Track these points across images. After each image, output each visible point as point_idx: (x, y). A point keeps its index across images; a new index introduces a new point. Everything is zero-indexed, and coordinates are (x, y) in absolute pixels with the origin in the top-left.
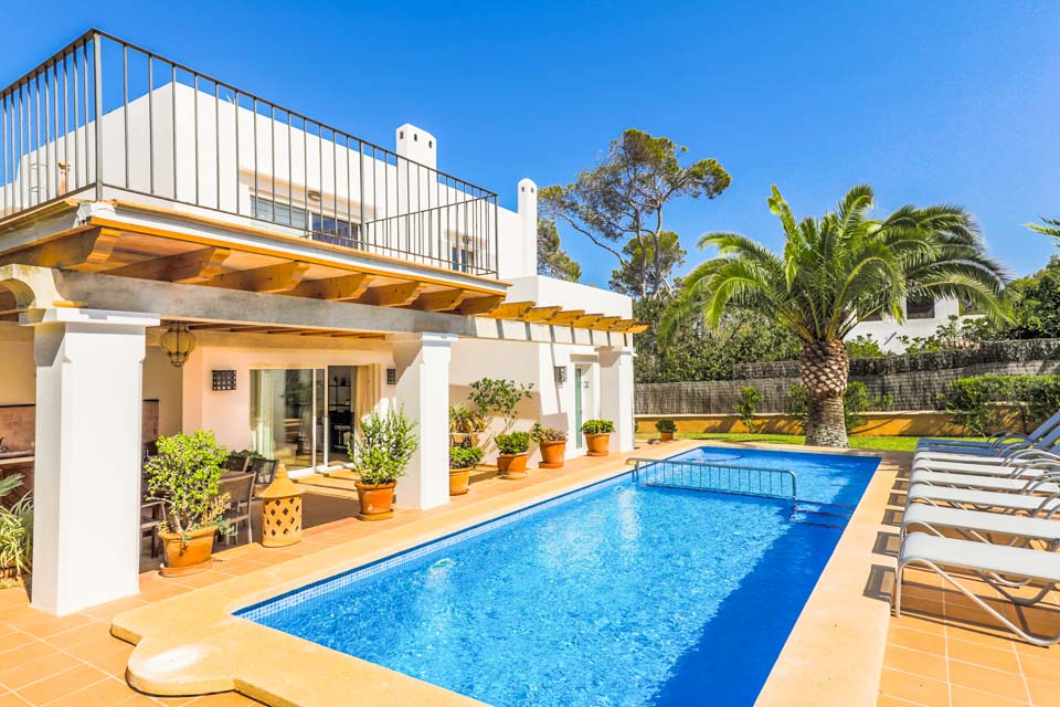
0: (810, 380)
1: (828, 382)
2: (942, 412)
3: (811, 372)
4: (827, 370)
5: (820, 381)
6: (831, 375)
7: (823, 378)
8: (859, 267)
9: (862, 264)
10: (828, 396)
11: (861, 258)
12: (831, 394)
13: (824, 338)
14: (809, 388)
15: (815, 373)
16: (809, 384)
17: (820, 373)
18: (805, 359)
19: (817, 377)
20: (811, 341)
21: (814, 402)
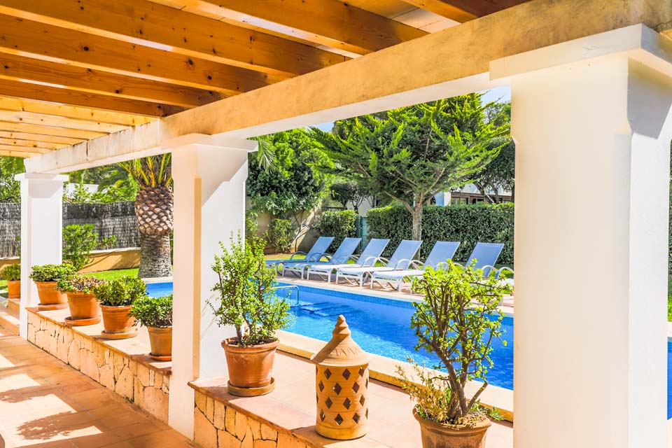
0: (152, 220)
5: (161, 221)
7: (164, 218)
14: (150, 227)
15: (158, 214)
16: (152, 224)
17: (162, 214)
18: (149, 202)
19: (159, 217)
20: (153, 185)
21: (153, 240)
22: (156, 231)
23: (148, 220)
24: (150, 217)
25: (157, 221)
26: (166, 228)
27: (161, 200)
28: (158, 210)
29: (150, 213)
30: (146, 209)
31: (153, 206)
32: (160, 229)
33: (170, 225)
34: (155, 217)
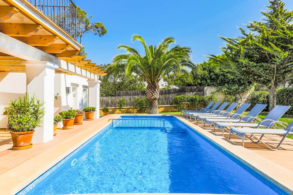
0: (150, 95)
1: (155, 95)
2: (171, 105)
3: (150, 92)
4: (155, 92)
5: (153, 95)
6: (156, 93)
7: (154, 94)
8: (168, 61)
9: (169, 60)
10: (155, 100)
11: (168, 58)
12: (155, 99)
13: (154, 82)
14: (150, 97)
15: (151, 93)
16: (150, 96)
17: (153, 93)
18: (149, 88)
19: (152, 94)
20: (151, 83)
21: (151, 102)
22: (151, 98)
23: (149, 95)
24: (149, 94)
25: (151, 95)
26: (154, 97)
27: (153, 88)
28: (151, 91)
29: (149, 92)
30: (148, 91)
31: (150, 90)
32: (152, 98)
33: (156, 97)
34: (150, 94)
